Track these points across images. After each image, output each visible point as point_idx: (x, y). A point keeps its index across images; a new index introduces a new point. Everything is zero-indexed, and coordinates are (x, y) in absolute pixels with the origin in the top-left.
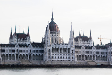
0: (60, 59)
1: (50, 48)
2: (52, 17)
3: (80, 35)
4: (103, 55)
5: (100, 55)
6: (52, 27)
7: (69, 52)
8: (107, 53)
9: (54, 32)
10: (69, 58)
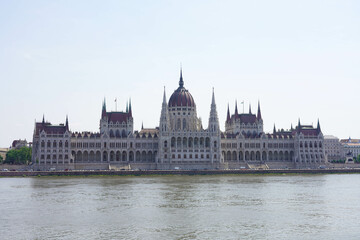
0: (188, 159)
1: (168, 139)
2: (181, 79)
3: (236, 110)
4: (284, 150)
5: (278, 150)
6: (180, 101)
7: (207, 145)
8: (292, 145)
9: (188, 107)
10: (208, 157)
